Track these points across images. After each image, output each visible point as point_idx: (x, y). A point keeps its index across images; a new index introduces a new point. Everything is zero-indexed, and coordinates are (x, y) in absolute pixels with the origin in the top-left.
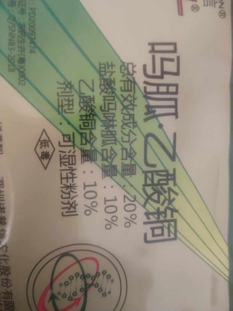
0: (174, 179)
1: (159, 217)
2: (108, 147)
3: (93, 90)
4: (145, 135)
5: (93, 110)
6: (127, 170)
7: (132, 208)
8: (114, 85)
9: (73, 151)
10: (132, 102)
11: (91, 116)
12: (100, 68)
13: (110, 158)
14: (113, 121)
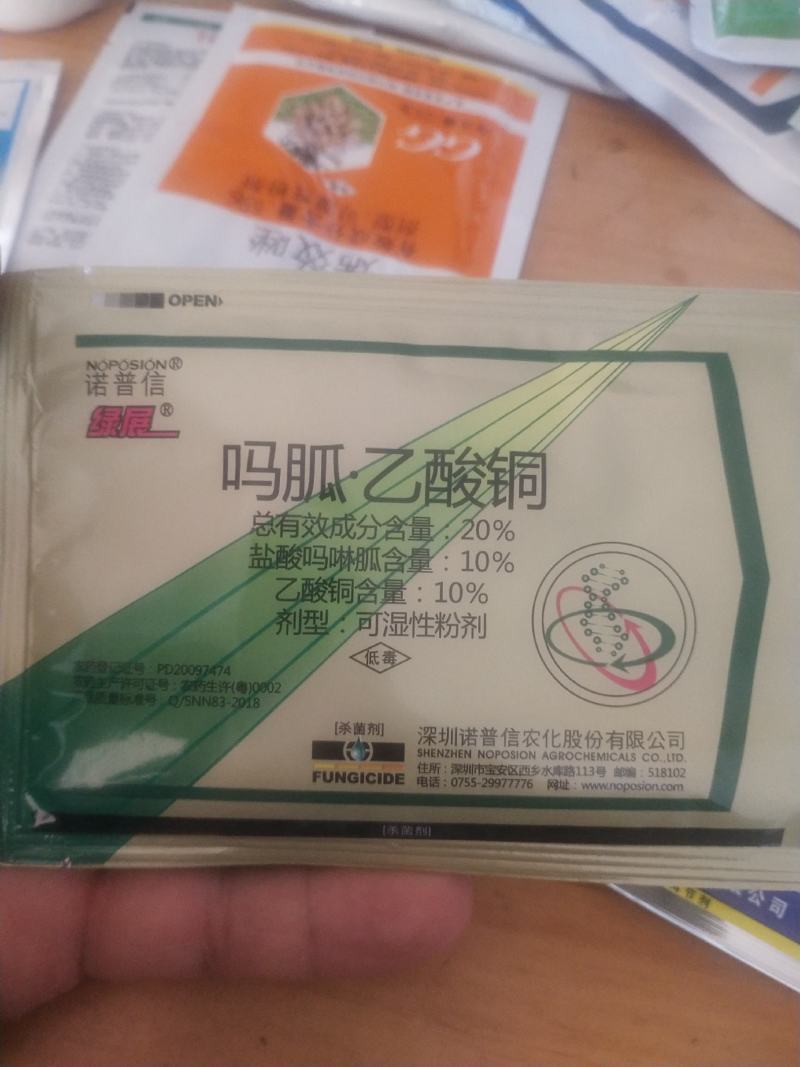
0: (443, 453)
1: (505, 483)
2: (382, 561)
3: (294, 580)
4: (366, 501)
5: (325, 582)
6: (421, 531)
7: (483, 527)
8: (287, 546)
9: (384, 616)
10: (315, 520)
11: (333, 585)
12: (259, 567)
13: (400, 558)
14: (341, 551)
